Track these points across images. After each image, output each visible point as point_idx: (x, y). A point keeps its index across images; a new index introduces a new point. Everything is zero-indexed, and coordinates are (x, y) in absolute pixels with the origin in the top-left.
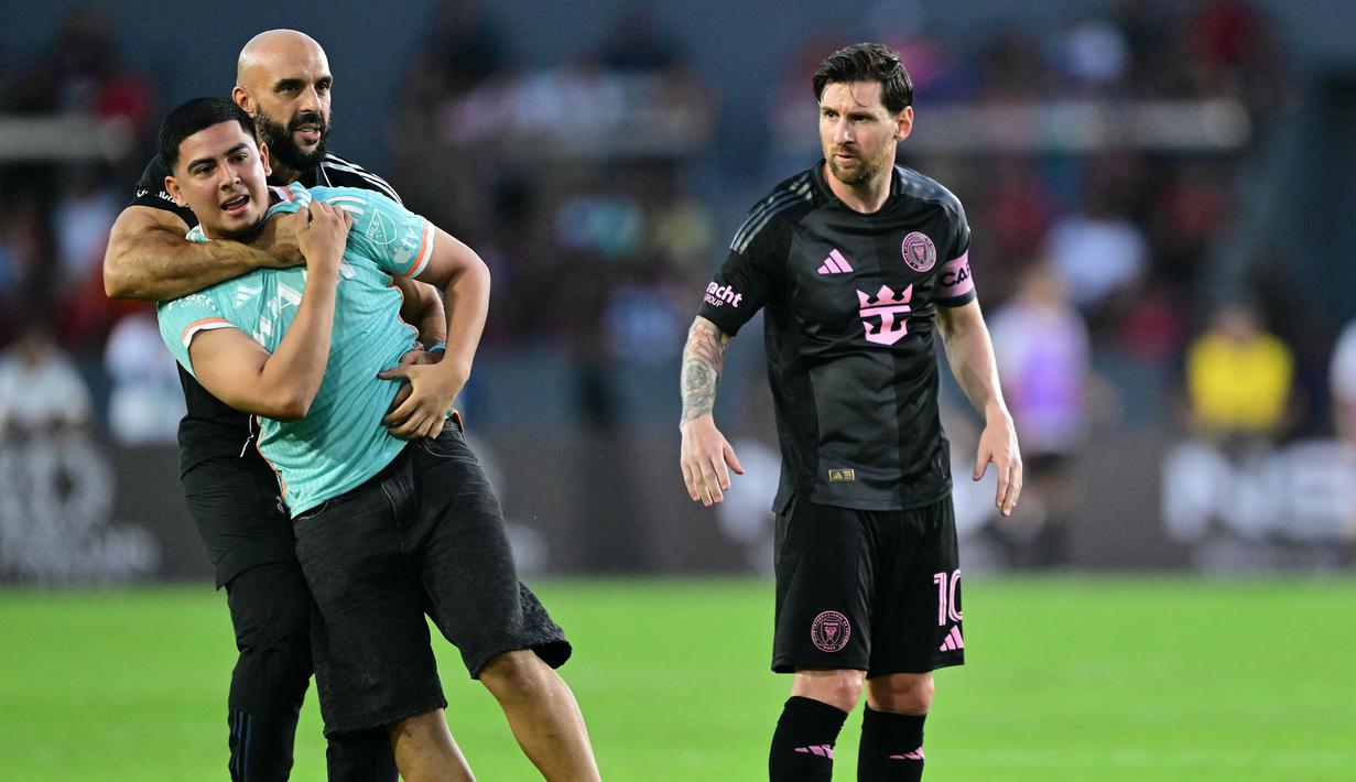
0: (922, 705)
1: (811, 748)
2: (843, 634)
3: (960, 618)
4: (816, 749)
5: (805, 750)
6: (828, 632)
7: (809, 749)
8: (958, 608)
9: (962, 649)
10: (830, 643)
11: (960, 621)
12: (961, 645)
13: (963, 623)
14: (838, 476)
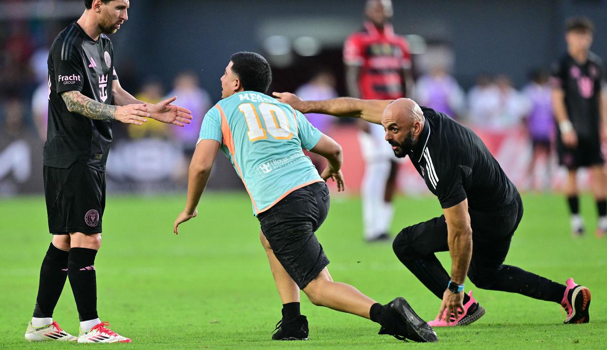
6: (92, 218)
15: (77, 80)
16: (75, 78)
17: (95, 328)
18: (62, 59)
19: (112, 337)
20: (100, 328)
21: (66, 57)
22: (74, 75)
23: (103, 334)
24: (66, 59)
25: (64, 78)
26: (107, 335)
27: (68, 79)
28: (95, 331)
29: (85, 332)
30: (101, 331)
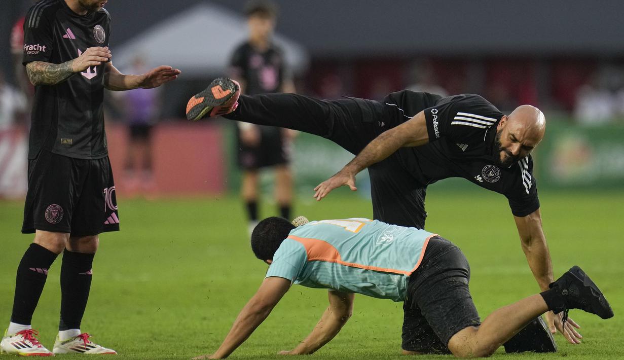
0: (94, 248)
1: (37, 269)
2: (60, 215)
3: (117, 209)
4: (39, 270)
5: (34, 269)
6: (53, 214)
7: (36, 269)
8: (115, 204)
9: (118, 224)
10: (54, 219)
11: (117, 210)
12: (117, 221)
13: (118, 211)
14: (65, 142)
15: (41, 50)
16: (39, 48)
17: (21, 333)
18: (29, 27)
19: (35, 347)
20: (27, 334)
21: (33, 24)
22: (38, 45)
23: (27, 342)
24: (32, 26)
25: (28, 48)
26: (30, 344)
27: (32, 49)
28: (20, 336)
29: (11, 335)
30: (26, 338)
